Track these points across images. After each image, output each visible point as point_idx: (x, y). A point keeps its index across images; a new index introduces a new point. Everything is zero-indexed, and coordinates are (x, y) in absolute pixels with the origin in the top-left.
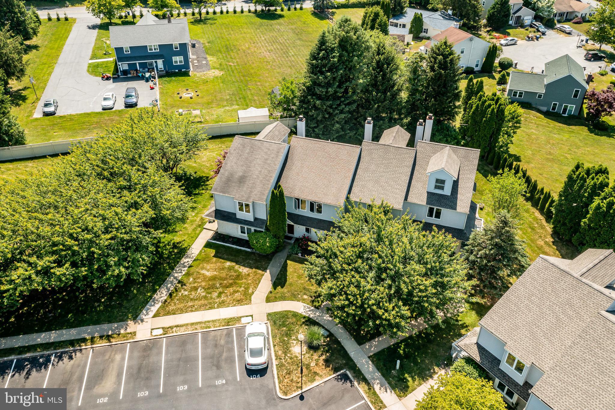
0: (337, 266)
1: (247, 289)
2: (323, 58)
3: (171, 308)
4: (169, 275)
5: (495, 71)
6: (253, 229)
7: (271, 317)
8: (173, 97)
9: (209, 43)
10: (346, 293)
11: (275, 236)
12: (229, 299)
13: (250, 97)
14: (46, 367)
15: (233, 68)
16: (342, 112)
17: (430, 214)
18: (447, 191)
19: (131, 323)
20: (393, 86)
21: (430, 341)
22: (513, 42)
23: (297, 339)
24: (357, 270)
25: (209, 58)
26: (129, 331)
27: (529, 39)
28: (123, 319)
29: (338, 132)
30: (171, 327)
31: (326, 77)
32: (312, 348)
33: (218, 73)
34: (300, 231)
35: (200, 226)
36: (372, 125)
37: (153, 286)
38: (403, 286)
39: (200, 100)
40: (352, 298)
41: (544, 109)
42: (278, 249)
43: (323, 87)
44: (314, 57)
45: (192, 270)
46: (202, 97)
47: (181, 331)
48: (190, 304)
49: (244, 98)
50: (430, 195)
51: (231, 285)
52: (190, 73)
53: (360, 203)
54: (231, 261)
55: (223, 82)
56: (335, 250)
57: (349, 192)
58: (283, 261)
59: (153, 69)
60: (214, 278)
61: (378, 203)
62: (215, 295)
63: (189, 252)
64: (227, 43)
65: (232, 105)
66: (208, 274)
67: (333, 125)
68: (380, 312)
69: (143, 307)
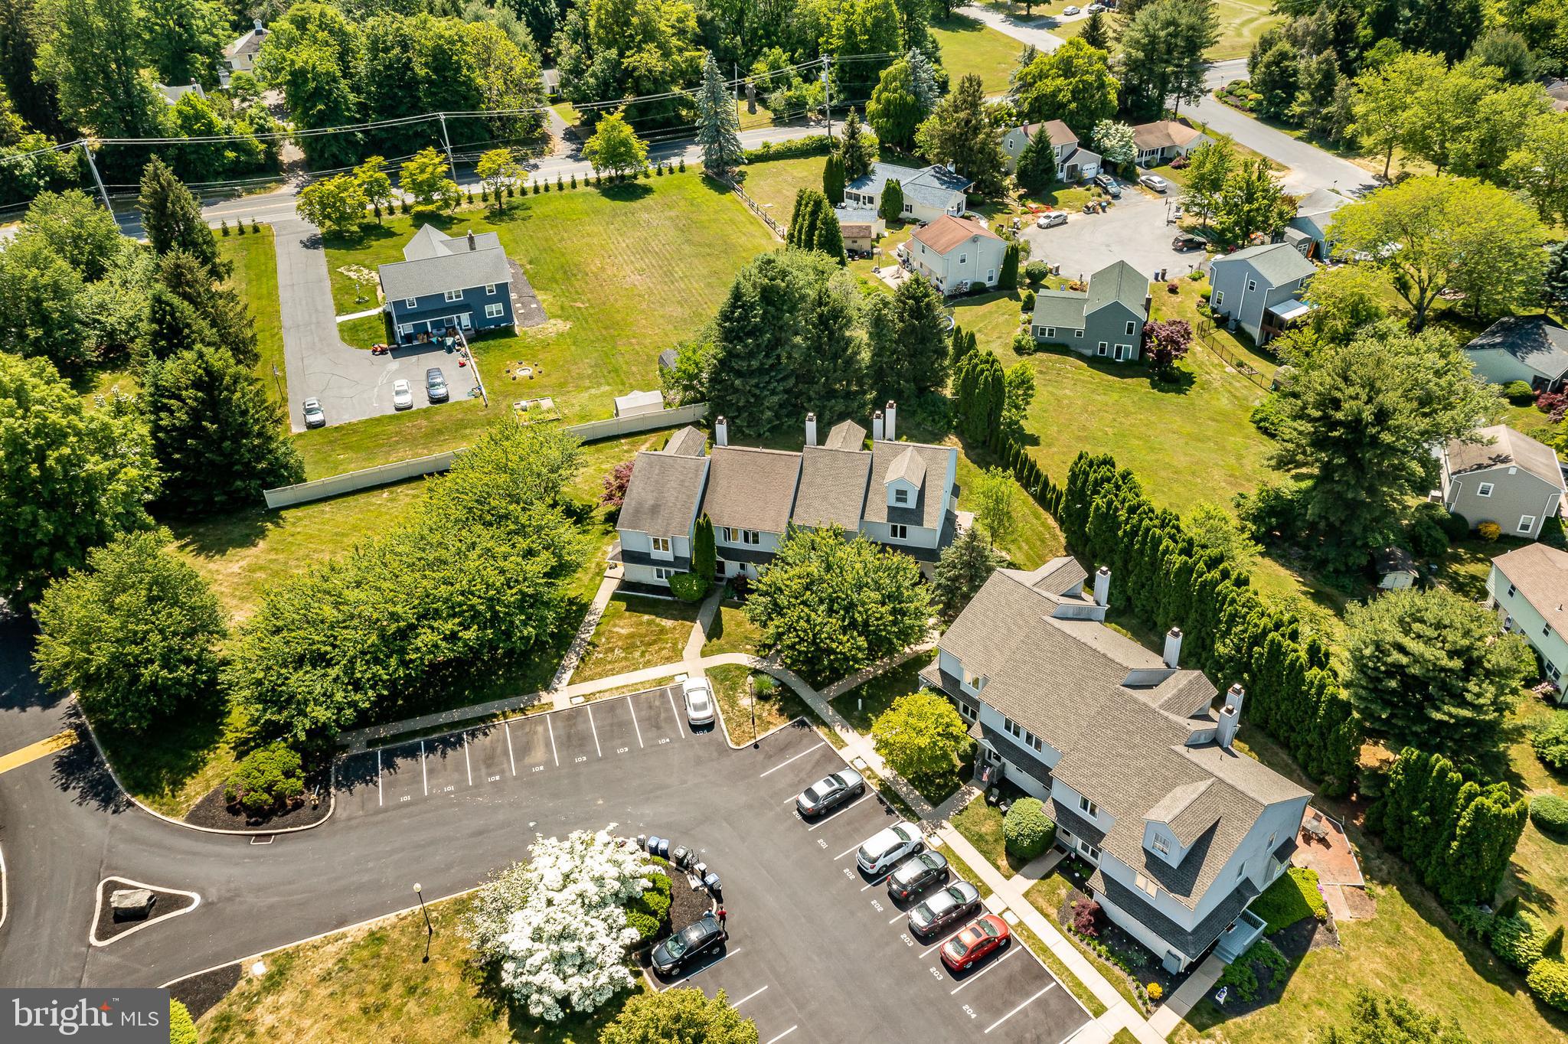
0: (783, 600)
1: (675, 644)
2: (738, 320)
3: (587, 673)
4: (573, 637)
5: (1022, 285)
6: (672, 570)
7: (710, 672)
8: (500, 379)
9: (530, 263)
10: (796, 630)
11: (703, 577)
12: (655, 658)
13: (624, 367)
14: (462, 746)
15: (586, 313)
16: (773, 392)
17: (894, 534)
18: (911, 503)
19: (543, 694)
20: (845, 350)
21: (897, 680)
22: (1059, 220)
23: (744, 692)
24: (804, 603)
25: (541, 296)
26: (543, 701)
27: (1089, 210)
28: (532, 690)
29: (769, 421)
30: (593, 694)
31: (746, 346)
32: (762, 697)
33: (562, 326)
34: (732, 568)
35: (598, 574)
36: (814, 423)
37: (558, 651)
38: (857, 615)
39: (545, 381)
40: (802, 634)
41: (1089, 352)
42: (707, 594)
43: (742, 359)
44: (726, 317)
45: (602, 628)
46: (548, 375)
47: (607, 697)
48: (609, 667)
49: (616, 371)
50: (892, 510)
51: (655, 642)
52: (517, 330)
53: (805, 527)
54: (650, 613)
55: (574, 343)
56: (780, 584)
57: (791, 516)
58: (715, 608)
59: (454, 328)
60: (632, 636)
61: (825, 527)
62: (637, 654)
63: (592, 607)
64: (563, 260)
65: (599, 385)
66: (624, 631)
67: (762, 412)
68: (834, 645)
69: (553, 676)
